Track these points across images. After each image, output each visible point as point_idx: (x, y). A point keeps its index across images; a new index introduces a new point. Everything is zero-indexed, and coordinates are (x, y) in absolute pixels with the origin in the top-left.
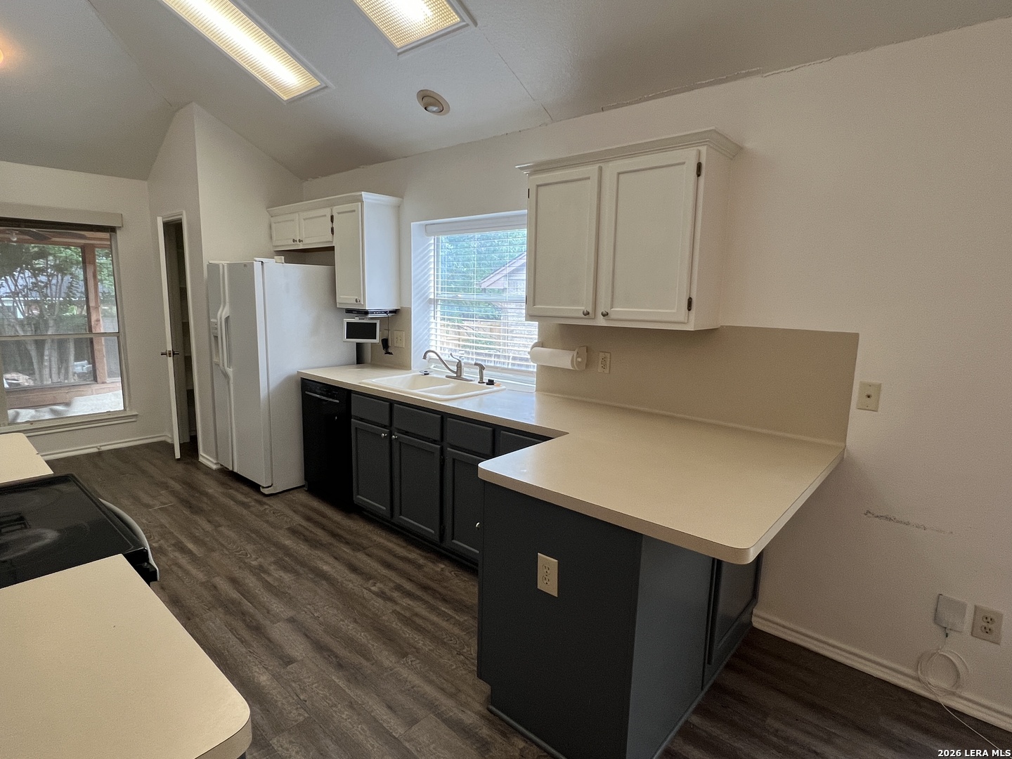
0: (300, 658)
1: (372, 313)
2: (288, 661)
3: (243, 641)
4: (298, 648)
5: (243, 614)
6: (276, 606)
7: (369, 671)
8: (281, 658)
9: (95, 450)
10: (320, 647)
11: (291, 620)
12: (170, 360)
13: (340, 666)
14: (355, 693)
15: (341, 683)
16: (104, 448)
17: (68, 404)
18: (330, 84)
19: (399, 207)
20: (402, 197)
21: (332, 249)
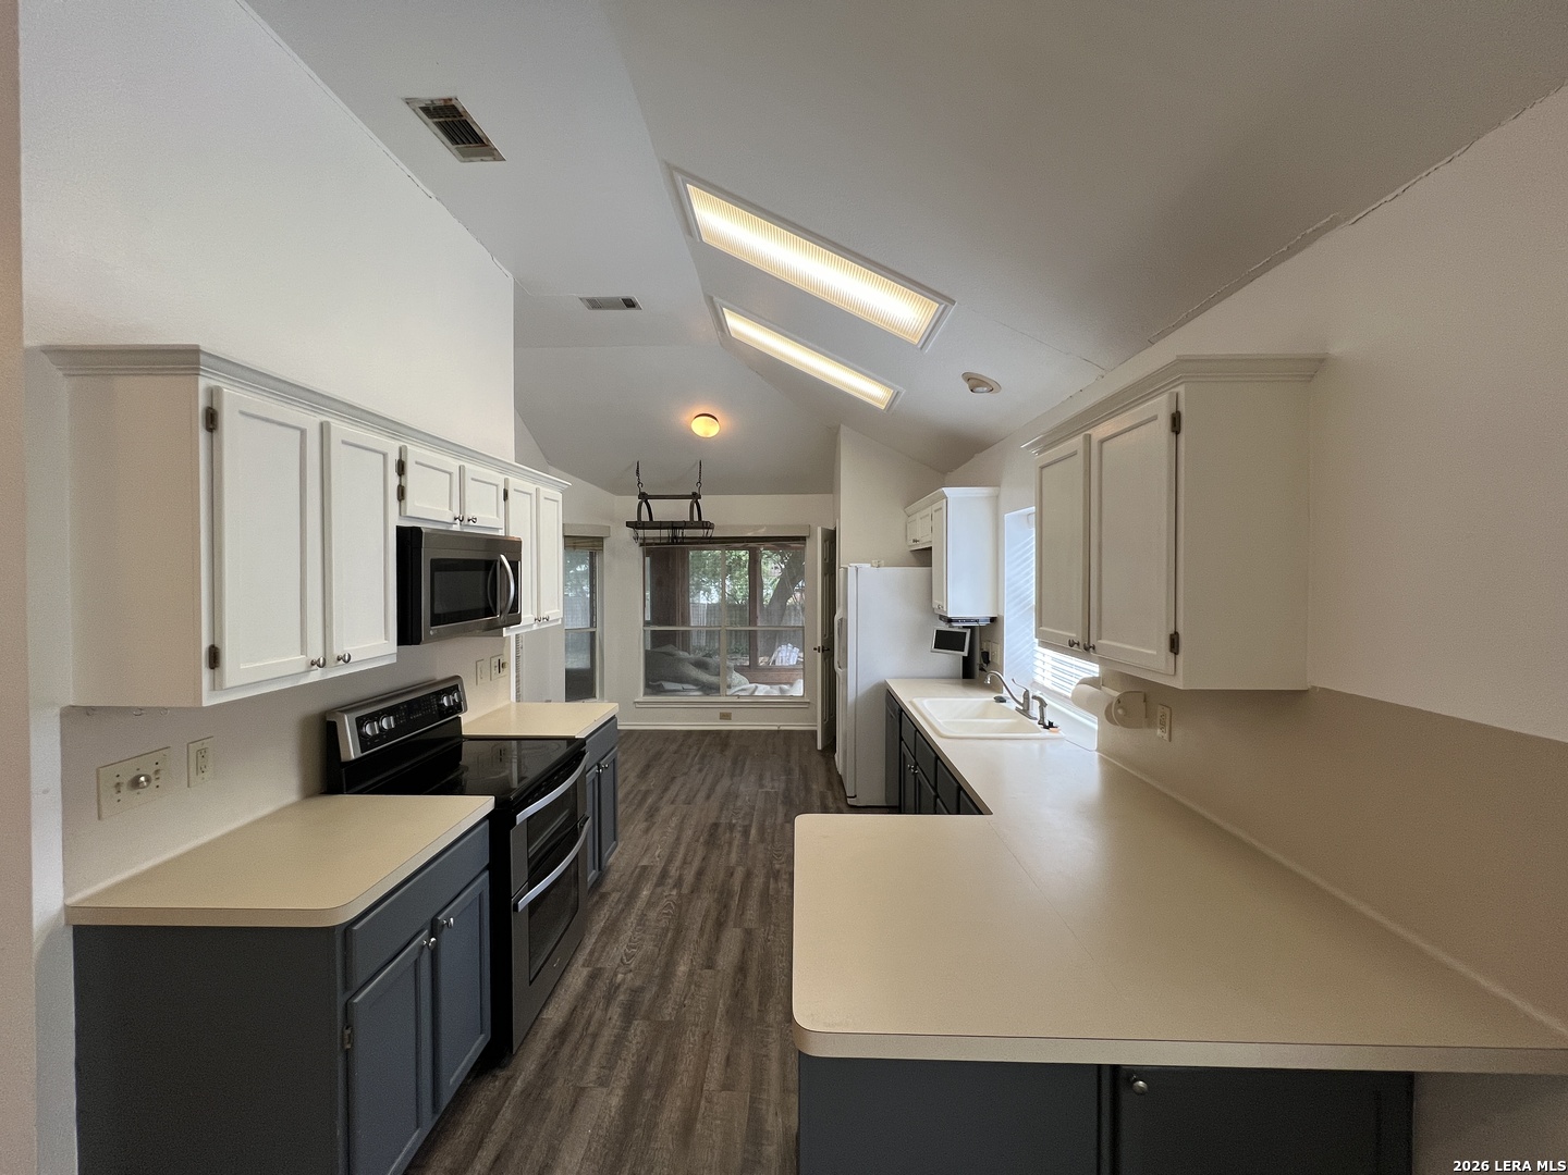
0: (719, 968)
1: (957, 621)
2: (710, 964)
3: (702, 929)
4: (727, 958)
5: (725, 907)
6: (752, 914)
7: (750, 1015)
8: (709, 959)
9: (776, 728)
10: (742, 969)
11: (748, 932)
12: (819, 655)
13: (736, 995)
14: (719, 1024)
15: (721, 1008)
16: (781, 728)
17: (791, 684)
18: (899, 388)
19: (997, 497)
20: (999, 486)
21: (930, 549)
